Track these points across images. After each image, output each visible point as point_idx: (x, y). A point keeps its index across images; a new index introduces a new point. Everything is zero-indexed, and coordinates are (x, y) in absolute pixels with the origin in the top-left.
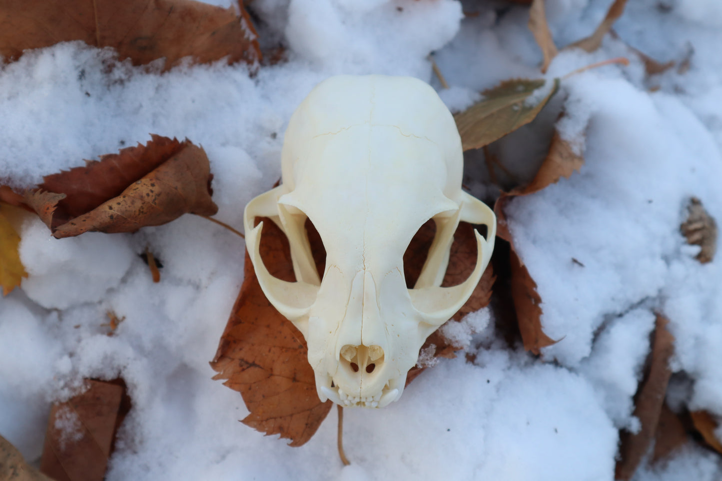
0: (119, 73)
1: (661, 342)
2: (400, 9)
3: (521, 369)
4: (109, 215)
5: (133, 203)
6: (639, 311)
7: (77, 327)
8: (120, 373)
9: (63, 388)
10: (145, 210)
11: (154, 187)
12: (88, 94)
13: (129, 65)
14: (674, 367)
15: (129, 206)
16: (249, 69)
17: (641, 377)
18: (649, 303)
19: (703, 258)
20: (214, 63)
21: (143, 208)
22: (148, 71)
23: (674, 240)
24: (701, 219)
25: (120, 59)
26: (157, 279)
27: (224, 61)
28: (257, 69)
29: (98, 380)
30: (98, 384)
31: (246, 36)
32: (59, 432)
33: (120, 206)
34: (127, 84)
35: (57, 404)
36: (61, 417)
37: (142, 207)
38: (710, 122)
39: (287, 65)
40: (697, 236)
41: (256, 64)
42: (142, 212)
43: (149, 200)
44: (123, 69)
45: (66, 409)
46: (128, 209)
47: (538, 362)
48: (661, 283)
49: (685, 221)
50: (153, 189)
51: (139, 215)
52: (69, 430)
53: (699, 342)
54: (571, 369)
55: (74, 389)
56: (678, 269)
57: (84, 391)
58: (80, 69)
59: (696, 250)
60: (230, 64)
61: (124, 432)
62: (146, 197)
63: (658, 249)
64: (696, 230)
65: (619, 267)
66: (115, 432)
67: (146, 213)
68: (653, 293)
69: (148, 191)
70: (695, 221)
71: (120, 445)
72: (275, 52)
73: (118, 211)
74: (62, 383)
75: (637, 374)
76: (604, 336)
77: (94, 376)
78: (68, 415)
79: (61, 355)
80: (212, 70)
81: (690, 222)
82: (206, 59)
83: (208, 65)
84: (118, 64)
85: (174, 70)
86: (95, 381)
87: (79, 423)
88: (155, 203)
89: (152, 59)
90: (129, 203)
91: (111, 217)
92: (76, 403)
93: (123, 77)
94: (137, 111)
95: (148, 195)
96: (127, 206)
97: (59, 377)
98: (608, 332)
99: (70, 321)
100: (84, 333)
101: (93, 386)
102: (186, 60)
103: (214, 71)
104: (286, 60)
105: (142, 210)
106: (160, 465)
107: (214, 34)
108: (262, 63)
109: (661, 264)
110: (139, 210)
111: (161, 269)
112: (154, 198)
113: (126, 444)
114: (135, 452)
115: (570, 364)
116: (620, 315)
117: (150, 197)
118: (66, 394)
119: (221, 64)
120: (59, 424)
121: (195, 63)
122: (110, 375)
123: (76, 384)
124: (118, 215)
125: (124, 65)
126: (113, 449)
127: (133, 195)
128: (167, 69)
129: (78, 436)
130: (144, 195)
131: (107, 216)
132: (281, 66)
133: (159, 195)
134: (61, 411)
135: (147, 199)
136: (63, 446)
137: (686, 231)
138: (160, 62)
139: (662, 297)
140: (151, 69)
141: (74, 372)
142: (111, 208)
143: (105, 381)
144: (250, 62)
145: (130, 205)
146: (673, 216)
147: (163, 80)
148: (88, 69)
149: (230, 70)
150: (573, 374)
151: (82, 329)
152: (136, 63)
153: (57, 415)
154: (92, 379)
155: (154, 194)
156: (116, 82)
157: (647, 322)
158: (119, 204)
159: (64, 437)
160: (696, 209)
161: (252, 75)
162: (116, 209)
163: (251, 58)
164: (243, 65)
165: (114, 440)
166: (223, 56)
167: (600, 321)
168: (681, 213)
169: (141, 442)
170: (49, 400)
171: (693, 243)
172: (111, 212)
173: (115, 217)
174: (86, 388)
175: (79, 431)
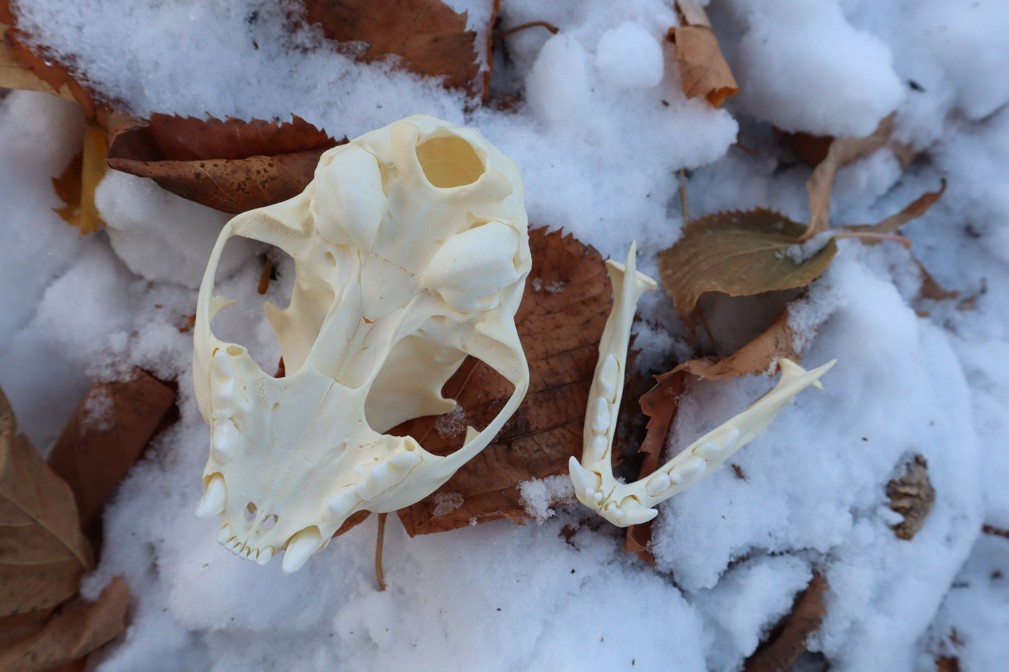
0: (302, 37)
1: (808, 608)
2: (666, 104)
3: (624, 570)
4: (196, 172)
5: (234, 172)
6: (795, 560)
7: (158, 307)
8: (177, 376)
9: (107, 366)
10: (247, 188)
11: (271, 168)
12: (256, 45)
13: (320, 34)
14: (812, 645)
15: (227, 174)
16: (466, 102)
17: (765, 638)
18: (813, 556)
19: (902, 532)
20: (426, 77)
21: (245, 185)
22: (339, 50)
23: (874, 495)
24: (919, 485)
25: (310, 21)
26: (262, 290)
27: (439, 80)
28: (477, 106)
29: (150, 373)
30: (147, 378)
31: (477, 62)
32: (87, 412)
33: (216, 168)
34: (310, 54)
35: (96, 381)
36: (95, 397)
37: (244, 182)
38: (974, 376)
39: (513, 116)
40: (905, 503)
41: (477, 100)
42: (243, 189)
43: (259, 179)
44: (311, 35)
45: (104, 391)
46: (225, 176)
47: (649, 570)
48: (837, 540)
49: (897, 479)
50: (269, 169)
51: (237, 190)
52: (96, 415)
53: (856, 628)
54: (684, 592)
55: (118, 373)
56: (866, 531)
57: (127, 378)
58: (253, 9)
59: (897, 518)
60: (447, 87)
61: (161, 443)
62: (255, 174)
63: (850, 498)
64: (907, 495)
65: (794, 500)
66: (151, 439)
67: (247, 193)
68: (823, 548)
69: (261, 169)
70: (911, 485)
71: (151, 455)
72: (508, 98)
73: (209, 172)
74: (109, 361)
75: (763, 631)
76: (742, 570)
77: (146, 368)
78: (102, 399)
79: (122, 328)
80: (420, 83)
81: (903, 483)
82: (419, 67)
83: (417, 77)
84: (306, 27)
85: (375, 63)
86: (146, 373)
87: (111, 413)
88: (264, 187)
89: (351, 39)
90: (229, 170)
91: (198, 175)
92: (115, 388)
93: (308, 44)
94: (308, 90)
95: (258, 172)
96: (225, 172)
97: (108, 351)
98: (749, 568)
99: (156, 297)
100: (160, 316)
101: (140, 377)
102: (393, 59)
103: (424, 86)
104: (515, 112)
105: (243, 186)
106: (184, 495)
107: (436, 40)
108: (486, 102)
109: (848, 517)
110: (239, 185)
111: (272, 281)
112: (264, 179)
113: (158, 456)
114: (163, 469)
115: (685, 586)
116: (773, 554)
117: (259, 176)
118: (107, 374)
119: (435, 81)
120: (89, 404)
121: (402, 66)
122: (164, 374)
123: (123, 368)
124: (207, 177)
125: (311, 30)
126: (141, 456)
127: (239, 164)
128: (366, 58)
129: (104, 426)
130: (254, 170)
131: (193, 171)
132: (506, 114)
133: (273, 179)
134: (97, 391)
135: (254, 176)
136: (83, 431)
137: (894, 491)
138: (360, 46)
139: (832, 555)
140: (345, 50)
141: (127, 353)
142: (203, 166)
143: (156, 378)
144: (471, 95)
145: (229, 173)
146: (887, 467)
147: (354, 69)
148: (263, 14)
149: (442, 91)
150: (684, 601)
151: (160, 311)
152: (330, 35)
153: (92, 394)
154: (142, 370)
155: (266, 175)
156: (297, 47)
157: (800, 578)
158: (216, 166)
159: (88, 420)
160: (917, 471)
161: (467, 110)
162: (208, 169)
163: (474, 89)
164: (462, 94)
165: (147, 447)
166: (440, 74)
167: (744, 552)
168: (897, 467)
169: (174, 462)
170: (89, 372)
171: (896, 509)
172: (200, 169)
173: (202, 177)
174: (131, 377)
175: (107, 420)
